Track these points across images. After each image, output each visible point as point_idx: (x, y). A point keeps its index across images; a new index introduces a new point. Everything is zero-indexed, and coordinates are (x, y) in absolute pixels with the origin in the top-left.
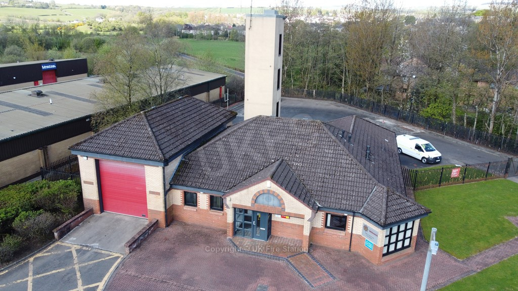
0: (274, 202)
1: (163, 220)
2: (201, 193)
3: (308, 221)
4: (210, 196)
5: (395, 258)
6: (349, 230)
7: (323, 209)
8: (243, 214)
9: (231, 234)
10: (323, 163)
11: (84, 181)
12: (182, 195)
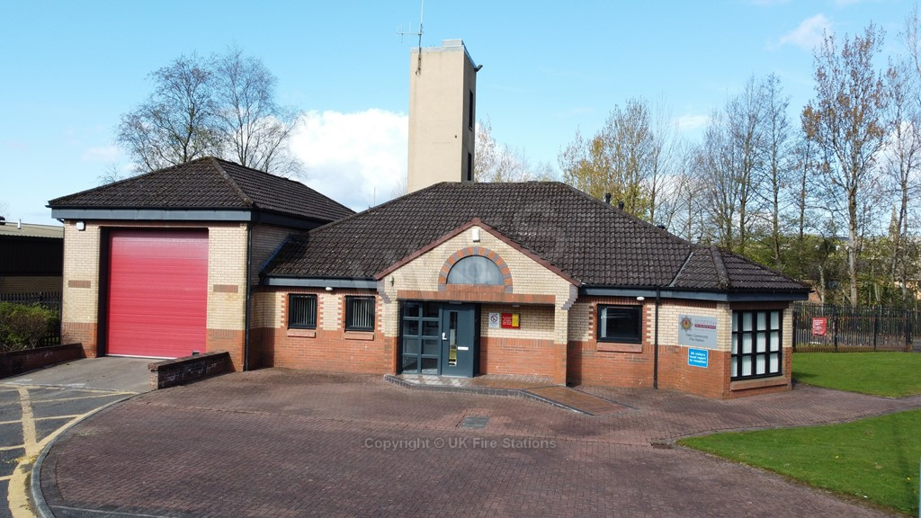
0: (486, 275)
1: (240, 352)
2: (328, 289)
3: (562, 309)
4: (346, 296)
5: (757, 391)
6: (649, 337)
7: (590, 292)
8: (420, 319)
9: (392, 365)
10: (579, 229)
11: (70, 281)
12: (284, 304)
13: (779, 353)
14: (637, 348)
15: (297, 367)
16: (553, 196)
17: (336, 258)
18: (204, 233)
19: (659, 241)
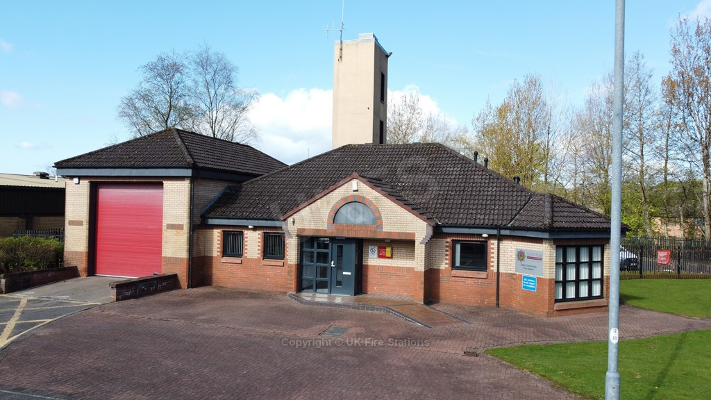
0: (364, 217)
1: (185, 274)
2: (250, 227)
3: (421, 243)
4: (264, 233)
5: (579, 311)
6: (493, 266)
7: (445, 230)
8: (315, 250)
9: (293, 285)
10: (445, 180)
11: (69, 221)
12: (219, 238)
13: (601, 280)
14: (483, 274)
15: (229, 286)
16: (431, 154)
17: (258, 204)
18: (160, 185)
19: (507, 189)
